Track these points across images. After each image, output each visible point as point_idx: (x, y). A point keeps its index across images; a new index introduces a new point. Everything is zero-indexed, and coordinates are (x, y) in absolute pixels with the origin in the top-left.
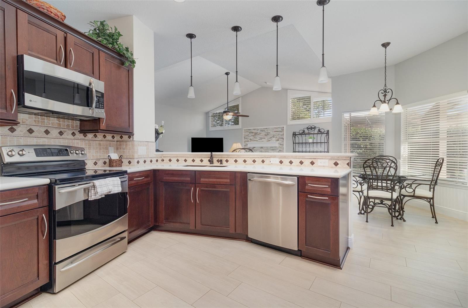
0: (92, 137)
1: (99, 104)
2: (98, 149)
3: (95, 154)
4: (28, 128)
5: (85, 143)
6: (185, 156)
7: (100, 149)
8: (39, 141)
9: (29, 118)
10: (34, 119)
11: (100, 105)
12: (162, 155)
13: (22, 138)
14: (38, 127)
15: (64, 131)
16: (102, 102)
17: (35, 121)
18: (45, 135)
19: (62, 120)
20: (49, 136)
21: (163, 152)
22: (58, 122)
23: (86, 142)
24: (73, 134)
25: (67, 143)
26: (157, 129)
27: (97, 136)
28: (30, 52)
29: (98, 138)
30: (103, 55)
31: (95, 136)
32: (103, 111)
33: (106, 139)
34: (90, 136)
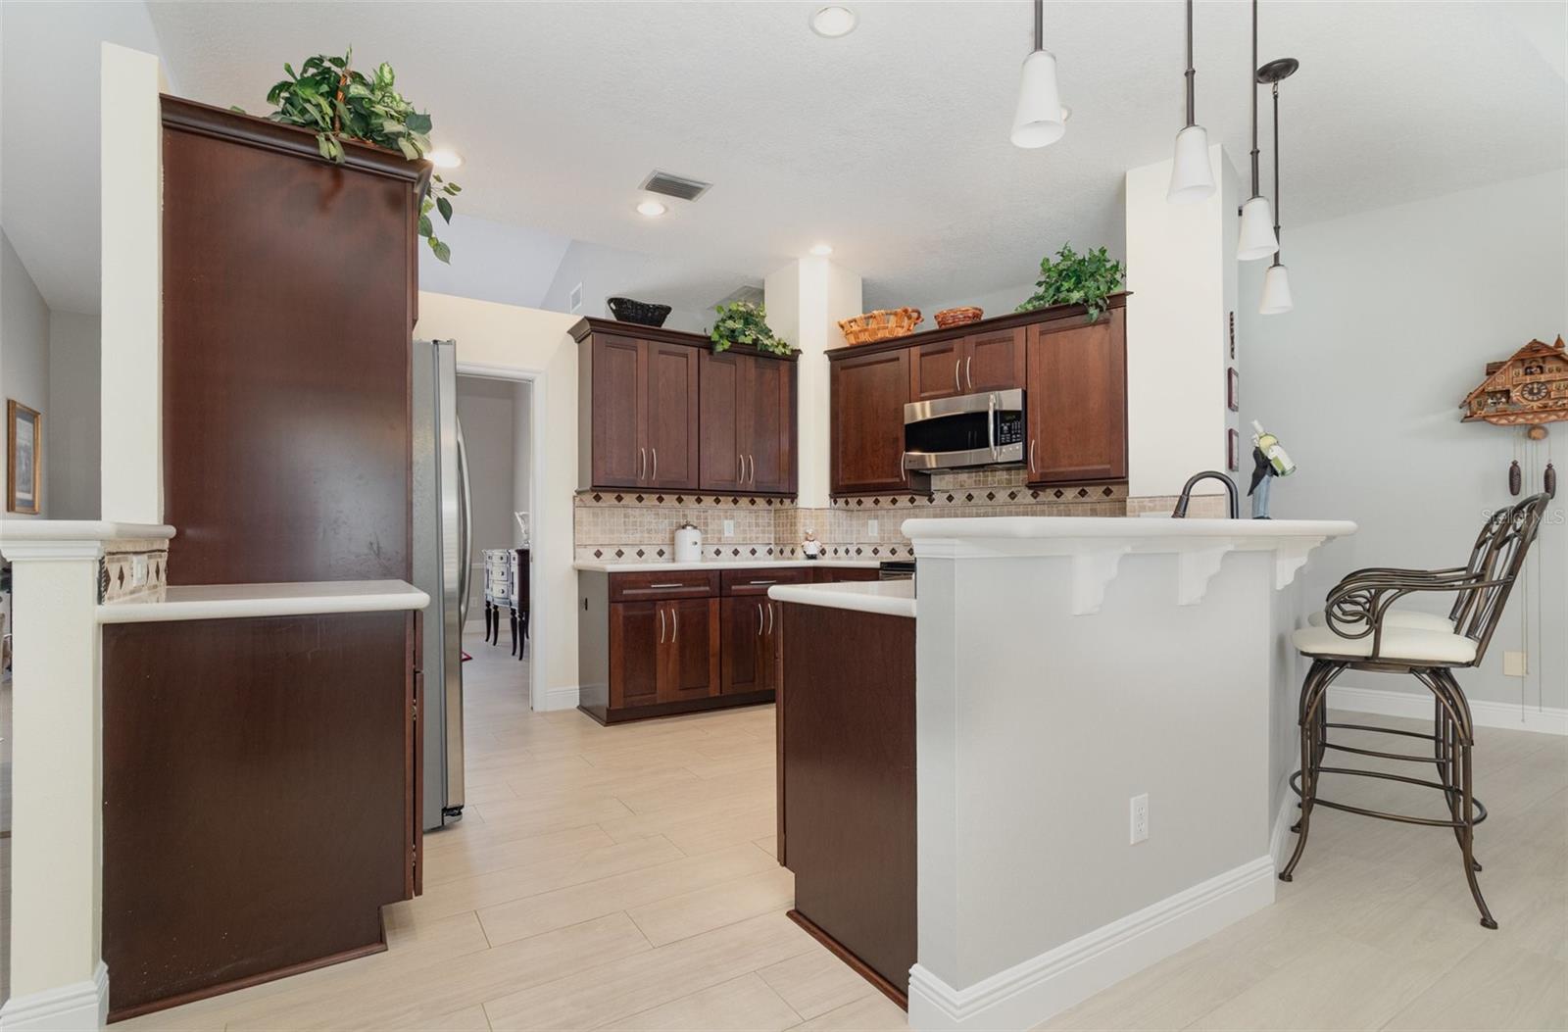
11: (1012, 437)
16: (1018, 429)
27: (1086, 492)
28: (923, 395)
29: (1089, 496)
30: (1035, 329)
31: (1083, 493)
32: (1019, 446)
33: (1112, 496)
34: (1070, 494)
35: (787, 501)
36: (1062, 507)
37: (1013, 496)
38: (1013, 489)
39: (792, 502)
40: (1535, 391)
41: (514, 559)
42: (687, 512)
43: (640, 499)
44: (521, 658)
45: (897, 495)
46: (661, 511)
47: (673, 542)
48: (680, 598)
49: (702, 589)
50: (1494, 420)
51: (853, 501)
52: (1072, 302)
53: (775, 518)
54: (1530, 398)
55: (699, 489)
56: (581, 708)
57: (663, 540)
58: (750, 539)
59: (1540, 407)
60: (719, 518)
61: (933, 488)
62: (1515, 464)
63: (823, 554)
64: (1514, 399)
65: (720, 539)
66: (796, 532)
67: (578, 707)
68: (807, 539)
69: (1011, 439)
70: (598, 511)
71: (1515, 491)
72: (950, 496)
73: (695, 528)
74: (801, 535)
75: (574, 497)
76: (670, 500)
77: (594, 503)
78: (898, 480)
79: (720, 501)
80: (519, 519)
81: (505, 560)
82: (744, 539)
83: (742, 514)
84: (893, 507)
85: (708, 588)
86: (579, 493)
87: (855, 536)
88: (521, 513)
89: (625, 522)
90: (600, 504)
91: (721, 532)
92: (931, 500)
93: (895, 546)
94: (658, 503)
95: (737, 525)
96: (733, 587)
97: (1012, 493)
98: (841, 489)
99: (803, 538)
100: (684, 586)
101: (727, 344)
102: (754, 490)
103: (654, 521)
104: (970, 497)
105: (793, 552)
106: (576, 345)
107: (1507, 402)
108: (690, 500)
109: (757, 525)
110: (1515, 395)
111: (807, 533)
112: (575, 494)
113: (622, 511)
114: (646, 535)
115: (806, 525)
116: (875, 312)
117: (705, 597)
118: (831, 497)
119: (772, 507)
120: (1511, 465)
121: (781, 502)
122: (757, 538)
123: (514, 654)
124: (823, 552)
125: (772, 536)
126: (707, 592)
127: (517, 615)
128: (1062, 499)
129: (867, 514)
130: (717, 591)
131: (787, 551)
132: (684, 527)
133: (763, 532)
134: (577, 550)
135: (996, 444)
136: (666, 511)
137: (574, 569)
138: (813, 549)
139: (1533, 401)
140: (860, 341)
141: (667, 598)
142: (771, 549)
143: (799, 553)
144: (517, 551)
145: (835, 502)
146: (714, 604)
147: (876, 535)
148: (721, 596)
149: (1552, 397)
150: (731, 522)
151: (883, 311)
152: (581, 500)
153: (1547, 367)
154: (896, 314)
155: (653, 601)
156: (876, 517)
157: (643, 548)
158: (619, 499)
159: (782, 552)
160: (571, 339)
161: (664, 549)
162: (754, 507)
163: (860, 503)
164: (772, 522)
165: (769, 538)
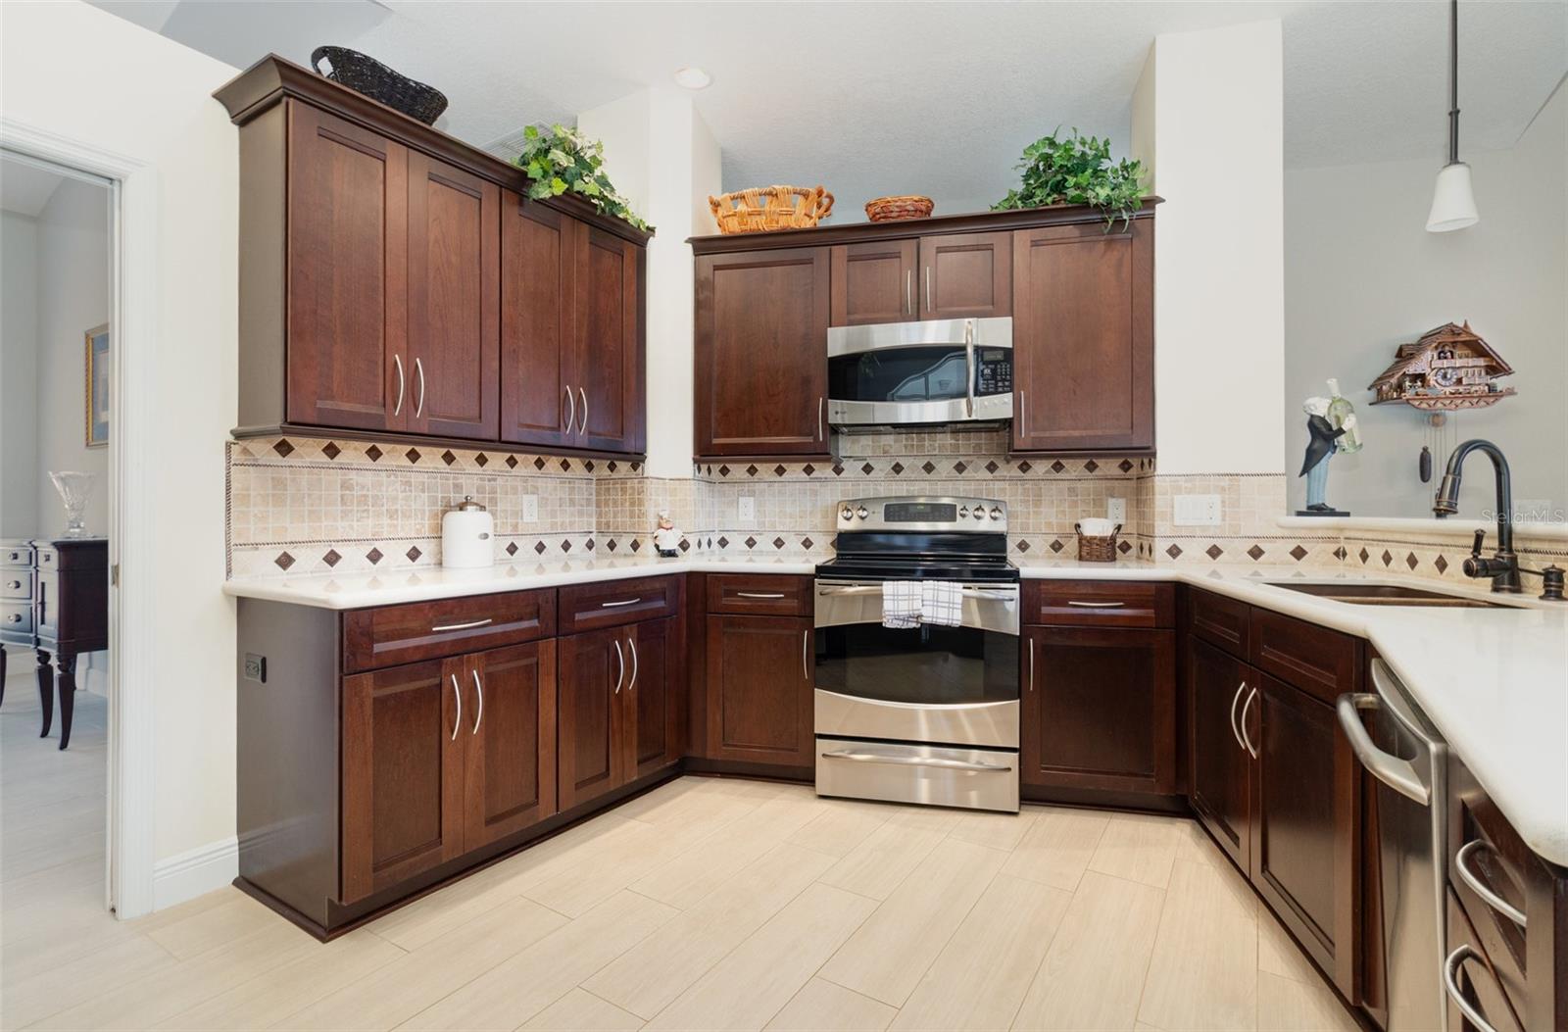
0: (1047, 472)
1: (997, 382)
2: (1067, 505)
3: (1054, 520)
4: (893, 464)
5: (1024, 489)
6: (1410, 538)
7: (1074, 504)
8: (912, 488)
9: (895, 441)
10: (904, 442)
11: (1000, 384)
12: (1341, 529)
13: (883, 483)
14: (911, 460)
15: (967, 462)
16: (1006, 375)
17: (906, 447)
18: (926, 474)
19: (963, 437)
20: (933, 476)
21: (1347, 514)
22: (953, 442)
23: (1027, 486)
24: (992, 467)
25: (975, 490)
26: (1322, 419)
27: (1062, 467)
28: (852, 317)
29: (1067, 471)
30: (1022, 238)
31: (1058, 467)
32: (1008, 397)
33: (1097, 472)
34: (1040, 468)
35: (623, 467)
36: (1029, 485)
37: (960, 468)
38: (962, 459)
39: (635, 467)
40: (1449, 376)
41: (48, 558)
42: (462, 480)
43: (374, 454)
44: (63, 746)
45: (785, 461)
46: (415, 478)
47: (438, 535)
48: (486, 647)
49: (525, 624)
50: (1416, 403)
51: (716, 468)
52: (1093, 201)
53: (598, 494)
54: (1443, 383)
55: (500, 441)
56: (245, 883)
57: (418, 531)
58: (563, 523)
59: (1451, 393)
60: (515, 490)
61: (842, 453)
62: (1425, 450)
63: (685, 549)
64: (1432, 382)
65: (516, 526)
66: (642, 515)
67: (236, 883)
68: (660, 526)
69: (996, 387)
70: (287, 474)
71: (1426, 478)
72: (868, 465)
73: (483, 508)
74: (651, 521)
75: (228, 446)
76: (431, 456)
77: (276, 458)
78: (810, 439)
79: (516, 462)
80: (58, 485)
81: (23, 559)
82: (553, 525)
83: (551, 484)
84: (779, 478)
85: (535, 623)
86: (239, 436)
87: (716, 520)
88: (63, 474)
89: (342, 496)
90: (289, 460)
91: (518, 514)
92: (838, 470)
93: (782, 536)
94: (409, 463)
95: (543, 503)
96: (578, 616)
97: (960, 464)
98: (707, 451)
99: (654, 526)
100: (494, 623)
101: (559, 187)
102: (585, 445)
103: (401, 495)
104: (898, 469)
105: (635, 546)
106: (236, 128)
107: (1423, 386)
108: (465, 458)
109: (572, 502)
110: (1431, 379)
111: (661, 518)
112: (231, 439)
113: (338, 477)
114: (386, 521)
115: (657, 504)
116: (776, 187)
117: (532, 639)
118: (695, 461)
119: (594, 475)
120: (1421, 451)
121: (612, 467)
122: (572, 524)
123: (45, 734)
124: (684, 546)
125: (594, 520)
126: (535, 629)
127: (54, 662)
128: (1029, 475)
129: (737, 488)
130: (552, 625)
131: (624, 544)
132: (462, 507)
133: (581, 513)
134: (234, 555)
135: (976, 395)
136: (424, 478)
137: (227, 594)
138: (670, 542)
139: (1445, 386)
140: (748, 227)
141: (463, 649)
142: (591, 540)
143: (648, 547)
144: (56, 545)
145: (699, 469)
146: (548, 648)
147: (752, 519)
148: (557, 635)
149: (1464, 383)
150: (534, 497)
151: (790, 187)
152: (245, 451)
153: (1457, 352)
154: (806, 195)
155: (435, 659)
156: (752, 494)
157: (380, 546)
158: (332, 451)
159: (612, 545)
160: (221, 112)
161: (421, 545)
162: (567, 474)
163: (724, 471)
164: (594, 497)
165: (590, 524)
